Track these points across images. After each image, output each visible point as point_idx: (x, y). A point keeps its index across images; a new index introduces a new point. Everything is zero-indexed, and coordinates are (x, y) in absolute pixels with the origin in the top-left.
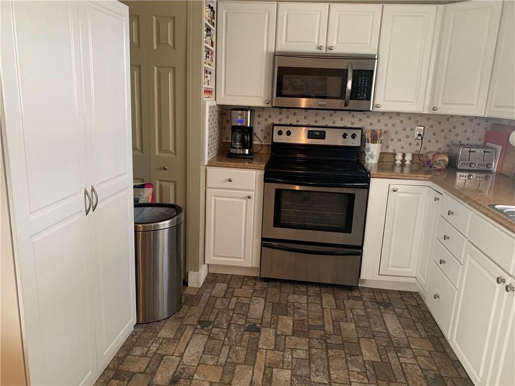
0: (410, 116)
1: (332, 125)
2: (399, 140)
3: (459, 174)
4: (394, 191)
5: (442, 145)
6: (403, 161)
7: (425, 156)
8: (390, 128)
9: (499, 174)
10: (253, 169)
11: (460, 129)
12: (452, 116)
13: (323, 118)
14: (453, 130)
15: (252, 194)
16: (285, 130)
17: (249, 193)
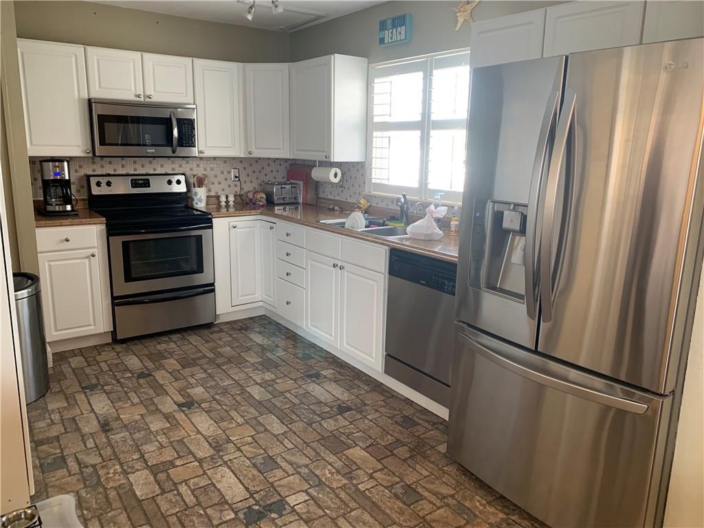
0: (226, 160)
1: (152, 172)
2: (219, 183)
3: (276, 208)
4: (235, 227)
5: (255, 185)
6: (227, 202)
7: (245, 195)
8: (208, 172)
9: (305, 204)
10: (93, 224)
11: (267, 170)
12: (260, 159)
13: (143, 166)
14: (262, 171)
15: (95, 251)
16: (104, 181)
17: (91, 251)
